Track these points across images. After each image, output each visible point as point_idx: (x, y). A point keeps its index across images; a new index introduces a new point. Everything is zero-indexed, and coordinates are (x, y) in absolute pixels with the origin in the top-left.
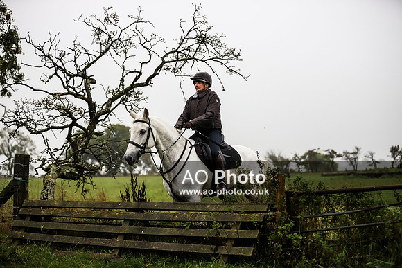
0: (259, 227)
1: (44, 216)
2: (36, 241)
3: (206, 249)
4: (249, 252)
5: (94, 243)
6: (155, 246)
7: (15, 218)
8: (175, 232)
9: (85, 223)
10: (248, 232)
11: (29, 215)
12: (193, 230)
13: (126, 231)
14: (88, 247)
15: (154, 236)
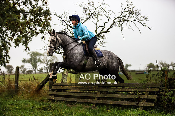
0: (157, 94)
1: (63, 90)
2: (59, 101)
3: (134, 104)
4: (152, 105)
5: (85, 101)
6: (111, 102)
7: (50, 91)
8: (120, 96)
9: (80, 93)
10: (152, 96)
11: (56, 89)
12: (128, 95)
13: (98, 96)
14: (82, 103)
15: (111, 98)
